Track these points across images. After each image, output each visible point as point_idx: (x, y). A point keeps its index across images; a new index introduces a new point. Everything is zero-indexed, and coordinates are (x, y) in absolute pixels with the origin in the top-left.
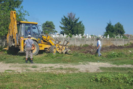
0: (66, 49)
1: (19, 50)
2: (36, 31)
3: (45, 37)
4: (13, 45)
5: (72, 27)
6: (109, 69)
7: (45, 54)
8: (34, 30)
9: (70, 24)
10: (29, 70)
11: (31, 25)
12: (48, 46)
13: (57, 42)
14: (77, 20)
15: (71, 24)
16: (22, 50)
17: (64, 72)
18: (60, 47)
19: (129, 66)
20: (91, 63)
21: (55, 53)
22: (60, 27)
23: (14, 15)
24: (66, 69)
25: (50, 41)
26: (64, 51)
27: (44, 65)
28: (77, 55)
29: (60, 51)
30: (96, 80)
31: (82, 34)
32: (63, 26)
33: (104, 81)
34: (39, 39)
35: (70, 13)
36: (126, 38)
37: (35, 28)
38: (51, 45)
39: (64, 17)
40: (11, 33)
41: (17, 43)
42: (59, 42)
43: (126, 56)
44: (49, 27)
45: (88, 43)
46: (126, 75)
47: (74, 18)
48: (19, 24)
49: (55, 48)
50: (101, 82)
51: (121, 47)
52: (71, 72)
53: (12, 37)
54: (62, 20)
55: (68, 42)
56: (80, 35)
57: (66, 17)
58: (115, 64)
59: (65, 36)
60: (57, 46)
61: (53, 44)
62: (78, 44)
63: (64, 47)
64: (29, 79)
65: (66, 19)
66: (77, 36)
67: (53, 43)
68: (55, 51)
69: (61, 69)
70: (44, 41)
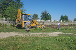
0: (43, 26)
1: (22, 26)
2: (30, 18)
3: (34, 21)
4: (19, 24)
5: (46, 17)
6: (62, 35)
7: (34, 28)
8: (29, 18)
9: (45, 15)
10: (26, 35)
12: (35, 25)
13: (39, 23)
14: (48, 14)
16: (23, 26)
17: (42, 36)
18: (41, 25)
19: (70, 34)
20: (54, 32)
21: (38, 28)
23: (20, 10)
24: (43, 35)
25: (36, 23)
26: (42, 27)
27: (33, 33)
28: (48, 29)
29: (40, 27)
30: (57, 40)
31: (50, 20)
33: (60, 40)
34: (31, 22)
36: (69, 22)
40: (18, 19)
41: (21, 23)
43: (69, 29)
44: (35, 16)
45: (53, 24)
46: (69, 38)
48: (22, 15)
49: (38, 26)
50: (58, 40)
51: (67, 26)
52: (45, 36)
54: (42, 13)
56: (49, 20)
58: (64, 33)
59: (43, 20)
60: (39, 25)
62: (49, 24)
64: (26, 39)
65: (43, 13)
66: (48, 21)
69: (41, 35)
70: (34, 23)
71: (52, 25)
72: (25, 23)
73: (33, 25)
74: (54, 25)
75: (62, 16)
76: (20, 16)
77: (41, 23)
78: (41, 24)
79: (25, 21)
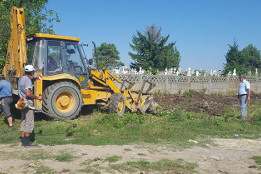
0: (147, 101)
9: (149, 47)
11: (62, 44)
12: (104, 96)
13: (127, 85)
14: (164, 41)
15: (153, 47)
18: (134, 96)
21: (121, 113)
22: (130, 54)
23: (20, 16)
25: (109, 83)
26: (143, 107)
28: (176, 117)
29: (133, 108)
32: (135, 53)
34: (82, 79)
35: (150, 26)
37: (72, 52)
38: (112, 92)
39: (139, 34)
40: (12, 63)
42: (132, 84)
44: (107, 54)
47: (158, 36)
49: (121, 100)
53: (15, 73)
54: (135, 40)
55: (152, 86)
57: (143, 34)
59: (142, 72)
60: (126, 95)
61: (117, 90)
62: (173, 90)
63: (144, 98)
65: (142, 39)
67: (116, 87)
68: (121, 106)
71: (191, 94)
72: (46, 84)
73: (95, 96)
74: (201, 96)
75: (233, 50)
76: (23, 48)
77: (137, 87)
78: (134, 88)
79: (48, 74)
